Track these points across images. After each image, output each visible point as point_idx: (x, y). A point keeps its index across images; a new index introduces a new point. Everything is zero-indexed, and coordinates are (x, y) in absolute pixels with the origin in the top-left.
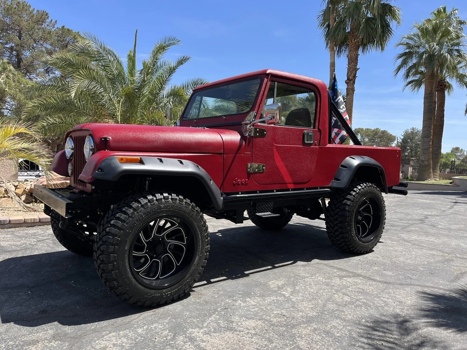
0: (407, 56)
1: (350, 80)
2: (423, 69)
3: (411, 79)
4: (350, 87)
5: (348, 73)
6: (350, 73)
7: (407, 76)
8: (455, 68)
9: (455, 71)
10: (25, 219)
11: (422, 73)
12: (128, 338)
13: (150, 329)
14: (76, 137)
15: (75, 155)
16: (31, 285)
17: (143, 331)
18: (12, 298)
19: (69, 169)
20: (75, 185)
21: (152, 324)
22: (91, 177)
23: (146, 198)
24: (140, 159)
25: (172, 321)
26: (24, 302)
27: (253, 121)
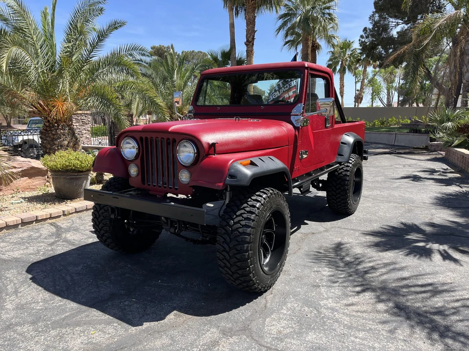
0: (286, 17)
1: (250, 42)
2: (297, 30)
3: (289, 38)
5: (247, 35)
6: (249, 35)
7: (286, 36)
8: (326, 31)
9: (326, 33)
10: (6, 223)
11: (297, 33)
12: (285, 320)
13: (291, 309)
14: (146, 138)
15: (142, 157)
16: (123, 292)
17: (287, 311)
18: (125, 309)
19: (133, 171)
20: (146, 186)
21: (285, 303)
22: (221, 184)
23: (262, 196)
24: (251, 161)
25: (297, 299)
26: (145, 311)
27: (303, 113)
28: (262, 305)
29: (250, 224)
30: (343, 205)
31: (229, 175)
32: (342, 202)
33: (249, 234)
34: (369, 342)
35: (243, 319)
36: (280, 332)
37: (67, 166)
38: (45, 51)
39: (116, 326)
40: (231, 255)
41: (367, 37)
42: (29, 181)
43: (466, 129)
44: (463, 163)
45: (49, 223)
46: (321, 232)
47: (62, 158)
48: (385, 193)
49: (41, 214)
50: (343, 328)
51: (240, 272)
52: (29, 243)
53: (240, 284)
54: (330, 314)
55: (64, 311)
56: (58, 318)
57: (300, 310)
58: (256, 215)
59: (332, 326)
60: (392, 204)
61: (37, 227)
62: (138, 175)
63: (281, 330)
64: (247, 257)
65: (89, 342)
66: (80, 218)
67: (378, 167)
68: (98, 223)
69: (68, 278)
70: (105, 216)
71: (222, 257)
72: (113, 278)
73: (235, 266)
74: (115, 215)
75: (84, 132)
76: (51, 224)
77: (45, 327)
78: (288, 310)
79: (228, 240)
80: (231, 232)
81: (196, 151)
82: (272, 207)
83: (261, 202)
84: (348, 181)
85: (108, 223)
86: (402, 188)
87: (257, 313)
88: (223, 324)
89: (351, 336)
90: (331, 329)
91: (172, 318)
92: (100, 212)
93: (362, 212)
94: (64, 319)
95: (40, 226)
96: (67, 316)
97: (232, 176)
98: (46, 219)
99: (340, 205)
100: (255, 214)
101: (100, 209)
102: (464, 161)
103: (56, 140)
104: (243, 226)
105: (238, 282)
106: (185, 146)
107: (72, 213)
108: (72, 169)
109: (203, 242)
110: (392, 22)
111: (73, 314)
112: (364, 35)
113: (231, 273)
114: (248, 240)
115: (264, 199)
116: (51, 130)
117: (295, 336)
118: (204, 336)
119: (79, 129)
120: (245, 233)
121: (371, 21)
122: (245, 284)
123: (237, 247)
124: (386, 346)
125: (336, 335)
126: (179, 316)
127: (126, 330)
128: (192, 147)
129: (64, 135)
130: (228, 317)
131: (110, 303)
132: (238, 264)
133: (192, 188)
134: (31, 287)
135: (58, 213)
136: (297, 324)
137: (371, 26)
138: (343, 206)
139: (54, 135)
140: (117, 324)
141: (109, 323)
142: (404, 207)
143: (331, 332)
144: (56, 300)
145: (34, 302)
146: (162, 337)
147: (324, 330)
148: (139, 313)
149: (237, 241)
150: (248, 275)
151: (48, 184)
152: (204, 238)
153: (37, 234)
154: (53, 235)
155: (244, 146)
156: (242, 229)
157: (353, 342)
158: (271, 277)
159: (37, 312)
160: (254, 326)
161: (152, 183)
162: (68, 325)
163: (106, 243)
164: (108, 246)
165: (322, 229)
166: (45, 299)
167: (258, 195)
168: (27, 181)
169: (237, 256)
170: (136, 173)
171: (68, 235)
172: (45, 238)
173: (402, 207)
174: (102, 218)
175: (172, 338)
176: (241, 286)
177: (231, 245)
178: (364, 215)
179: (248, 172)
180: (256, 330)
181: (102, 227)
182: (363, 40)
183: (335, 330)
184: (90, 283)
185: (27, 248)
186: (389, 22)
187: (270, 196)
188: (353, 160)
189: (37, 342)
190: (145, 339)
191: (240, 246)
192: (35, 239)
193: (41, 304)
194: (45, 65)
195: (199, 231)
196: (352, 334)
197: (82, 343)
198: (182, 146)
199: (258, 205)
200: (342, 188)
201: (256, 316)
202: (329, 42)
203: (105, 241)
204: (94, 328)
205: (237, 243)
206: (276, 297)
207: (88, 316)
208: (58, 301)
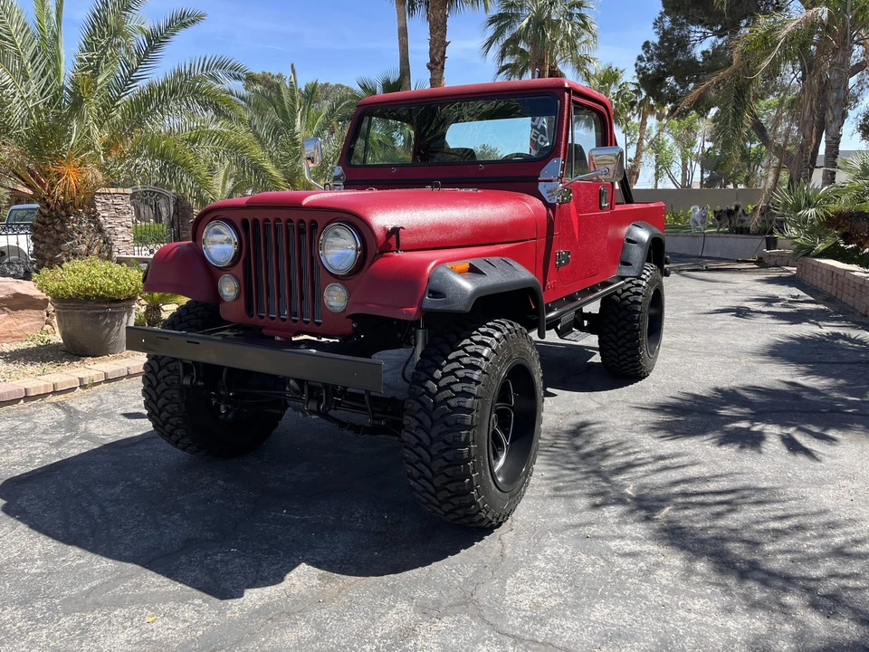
0: (502, 21)
1: (437, 64)
2: (522, 45)
3: (508, 60)
4: (436, 77)
5: (431, 50)
6: (435, 51)
7: (503, 55)
8: (574, 47)
9: (574, 52)
11: (522, 51)
12: (544, 580)
13: (554, 559)
14: (255, 221)
15: (246, 259)
16: (210, 535)
17: (547, 564)
18: (217, 570)
19: (228, 288)
20: (254, 320)
21: (541, 549)
22: (414, 310)
23: (492, 336)
24: (470, 264)
25: (563, 538)
26: (257, 572)
27: (562, 176)
28: (495, 554)
29: (471, 391)
30: (630, 359)
31: (431, 292)
32: (629, 353)
33: (470, 411)
34: (715, 619)
35: (459, 582)
36: (537, 606)
37: (87, 289)
38: (41, 68)
39: (200, 606)
40: (434, 452)
41: (650, 60)
42: (10, 321)
43: (841, 221)
44: (832, 285)
45: (51, 403)
46: (592, 411)
47: (76, 274)
48: (701, 339)
49: (35, 385)
50: (660, 593)
51: (452, 487)
52: (11, 442)
53: (451, 511)
54: (632, 566)
55: (88, 576)
56: (75, 591)
57: (572, 561)
58: (483, 372)
59: (638, 590)
60: (715, 358)
61: (28, 411)
62: (238, 297)
63: (538, 602)
64: (466, 456)
65: (144, 639)
66: (115, 392)
67: (680, 293)
68: (155, 398)
69: (95, 510)
70: (169, 382)
71: (414, 457)
72: (188, 507)
73: (443, 476)
74: (193, 378)
75: (120, 229)
76: (56, 405)
77: (48, 609)
78: (548, 560)
79: (428, 422)
80: (432, 406)
81: (359, 245)
82: (510, 358)
83: (491, 347)
84: (641, 312)
85: (177, 396)
86: (729, 330)
87: (487, 569)
88: (419, 593)
89: (679, 608)
90: (637, 596)
91: (315, 583)
92: (160, 375)
93: (664, 373)
94: (88, 594)
95: (33, 409)
96: (95, 588)
97: (436, 294)
98: (46, 395)
99: (624, 359)
100: (481, 369)
101: (160, 369)
102: (835, 281)
103: (64, 242)
104: (458, 394)
105: (447, 508)
106: (337, 235)
107: (100, 383)
108: (97, 296)
109: (374, 430)
110: (695, 32)
111: (107, 583)
112: (644, 56)
113: (432, 490)
114: (468, 422)
115: (497, 340)
116: (54, 224)
117: (568, 613)
118: (384, 619)
119: (110, 223)
120: (462, 409)
121: (657, 30)
122: (460, 512)
123: (446, 437)
124: (748, 625)
125: (648, 608)
126: (330, 580)
127: (221, 612)
128: (352, 237)
129: (80, 233)
130: (428, 579)
131: (183, 559)
132: (449, 471)
133: (350, 320)
134: (18, 530)
135: (69, 382)
136: (569, 588)
137: (656, 39)
138: (631, 362)
139: (58, 232)
140: (200, 601)
141: (184, 600)
142: (741, 364)
143: (638, 603)
144: (71, 554)
145: (25, 560)
146: (296, 623)
147: (624, 598)
148: (246, 578)
149: (446, 424)
150: (467, 493)
151: (48, 327)
152: (376, 422)
153: (28, 425)
154: (60, 425)
155: (453, 235)
156: (456, 400)
157: (684, 619)
158: (511, 497)
159: (32, 580)
160: (483, 595)
161: (268, 313)
162: (97, 605)
163: (173, 437)
164: (176, 443)
165: (593, 405)
166: (47, 554)
167: (483, 334)
168: (7, 322)
169: (446, 455)
170: (233, 294)
171: (92, 426)
172: (45, 432)
173: (735, 362)
174: (163, 386)
175: (319, 624)
176: (452, 516)
177: (434, 433)
178: (668, 378)
179: (467, 285)
180: (489, 602)
181: (164, 405)
182: (643, 65)
183: (645, 597)
184: (140, 519)
185: (8, 451)
186: (689, 32)
187: (508, 335)
188: (648, 273)
189: (33, 641)
190: (262, 629)
191: (451, 435)
192: (22, 434)
193: (39, 563)
194: (41, 94)
195: (366, 409)
196: (680, 603)
197: (129, 642)
198: (331, 234)
199: (486, 352)
200: (629, 328)
201: (486, 575)
202: (579, 69)
203: (170, 434)
204: (153, 611)
205: (445, 428)
206: (521, 537)
207: (138, 586)
208: (75, 556)
